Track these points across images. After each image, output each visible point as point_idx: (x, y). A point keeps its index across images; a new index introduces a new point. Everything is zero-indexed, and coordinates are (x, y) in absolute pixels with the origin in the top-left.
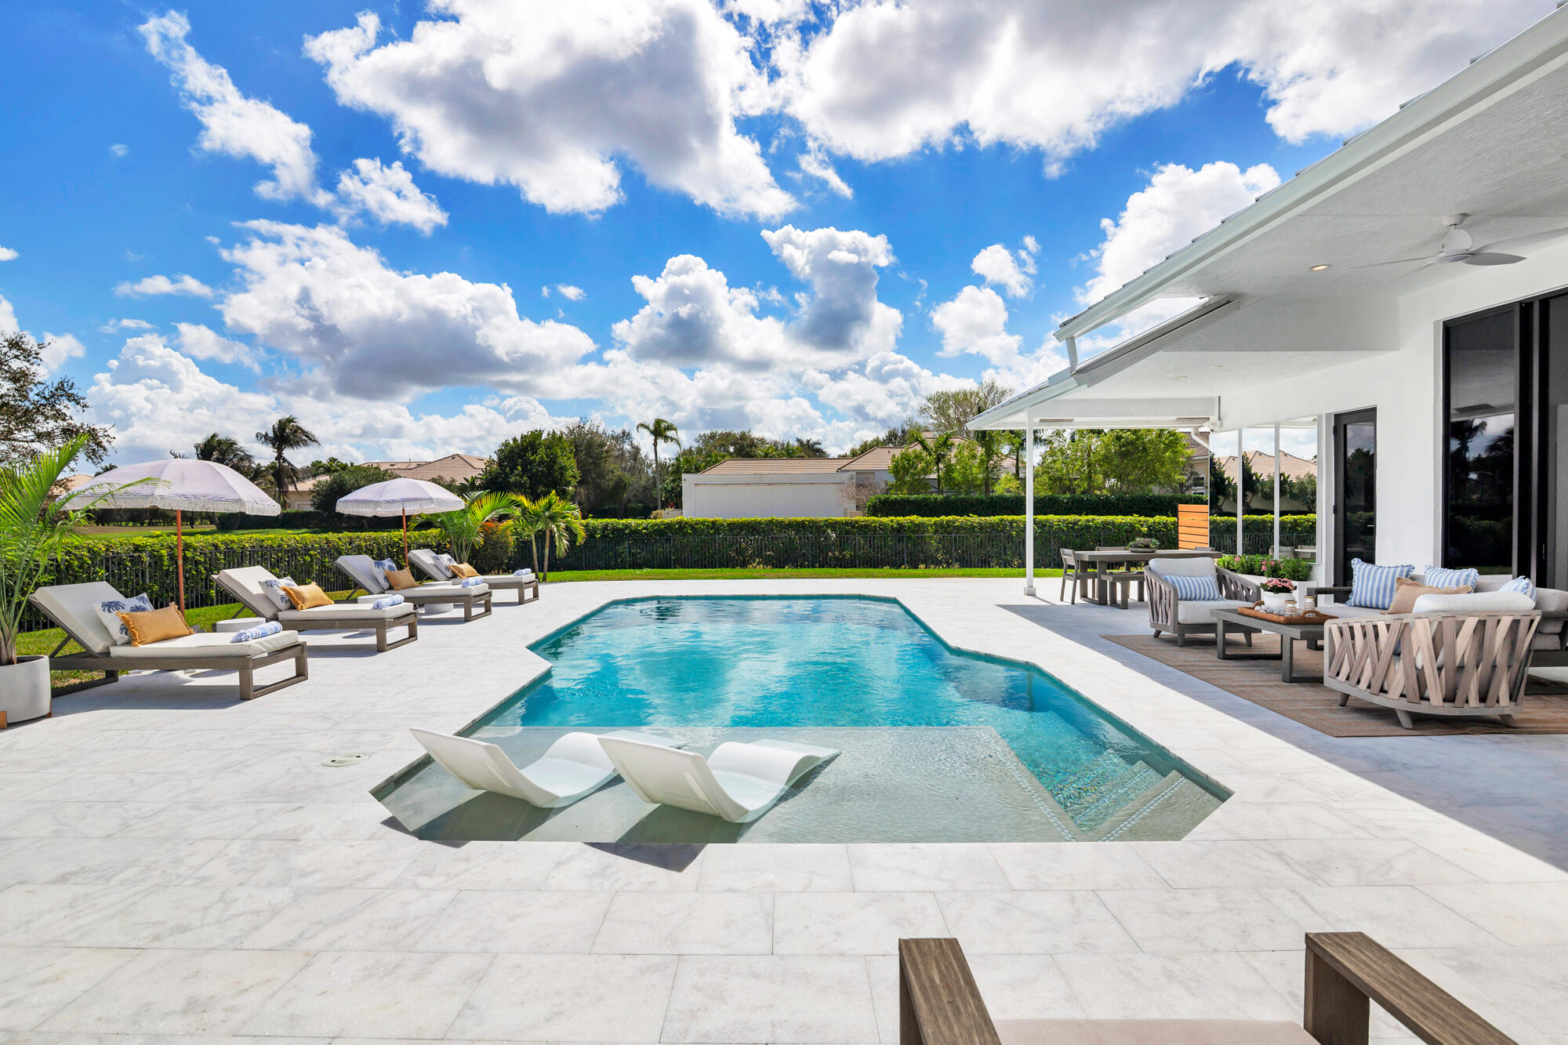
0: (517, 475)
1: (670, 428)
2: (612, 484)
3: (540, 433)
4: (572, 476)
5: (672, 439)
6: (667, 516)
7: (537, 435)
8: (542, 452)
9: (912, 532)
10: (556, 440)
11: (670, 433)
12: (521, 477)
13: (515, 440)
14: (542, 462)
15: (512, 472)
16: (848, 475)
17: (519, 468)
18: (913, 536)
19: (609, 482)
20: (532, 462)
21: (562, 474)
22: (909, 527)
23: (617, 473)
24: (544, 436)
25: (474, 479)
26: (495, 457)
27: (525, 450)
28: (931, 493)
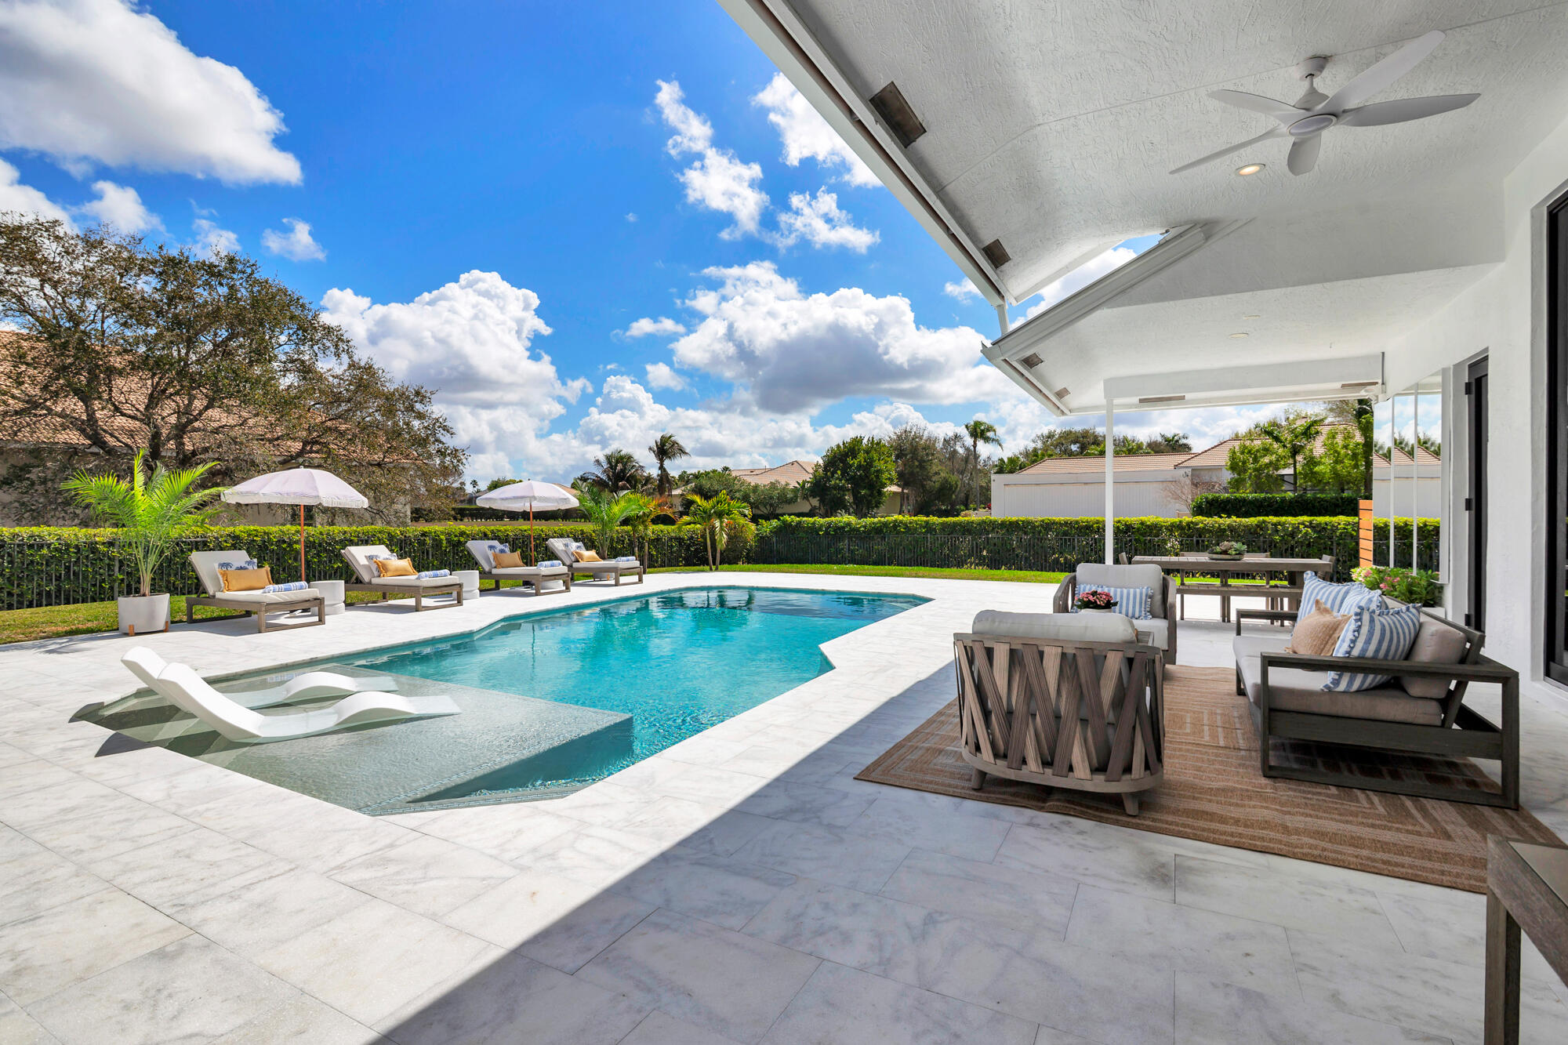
0: (837, 479)
1: (990, 429)
2: (937, 485)
3: (861, 439)
4: (889, 479)
5: (993, 440)
6: (974, 516)
7: (857, 441)
8: (861, 456)
9: (1141, 534)
10: (876, 445)
11: (990, 434)
12: (841, 480)
13: (838, 446)
14: (860, 467)
15: (833, 476)
16: (1182, 472)
17: (839, 472)
18: (1142, 539)
19: (935, 483)
20: (851, 466)
21: (877, 477)
22: (1138, 529)
23: (943, 475)
24: (865, 441)
25: (804, 482)
26: (821, 462)
27: (846, 455)
28: (1286, 491)
